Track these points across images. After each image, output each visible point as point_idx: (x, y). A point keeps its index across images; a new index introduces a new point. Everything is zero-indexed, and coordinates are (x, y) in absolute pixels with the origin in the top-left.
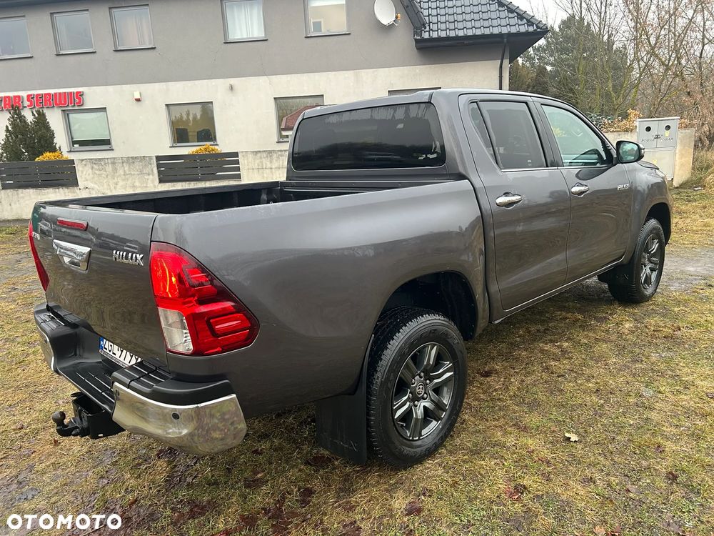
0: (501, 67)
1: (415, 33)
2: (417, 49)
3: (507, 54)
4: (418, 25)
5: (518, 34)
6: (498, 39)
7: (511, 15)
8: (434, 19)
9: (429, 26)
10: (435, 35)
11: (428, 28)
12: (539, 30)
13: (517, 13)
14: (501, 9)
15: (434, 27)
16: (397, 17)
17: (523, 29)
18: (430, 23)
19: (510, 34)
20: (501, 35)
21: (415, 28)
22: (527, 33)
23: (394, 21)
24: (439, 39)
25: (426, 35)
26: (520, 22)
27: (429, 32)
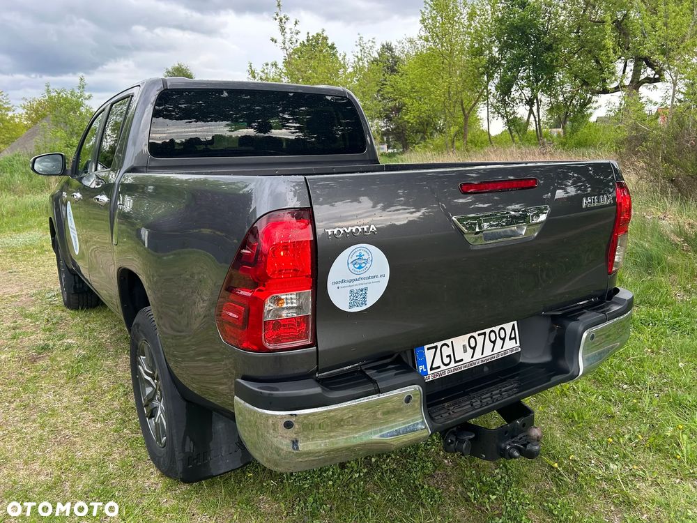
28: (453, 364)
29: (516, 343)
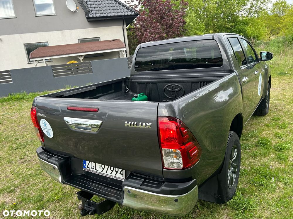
0: (123, 28)
1: (86, 15)
2: (88, 21)
3: (125, 23)
4: (87, 12)
5: (128, 16)
6: (121, 18)
7: (124, 8)
8: (93, 9)
9: (92, 12)
10: (94, 16)
11: (91, 13)
12: (135, 14)
13: (126, 7)
14: (120, 5)
15: (94, 12)
16: (77, 8)
17: (130, 13)
18: (92, 11)
19: (125, 16)
20: (121, 16)
21: (86, 13)
22: (131, 15)
23: (76, 10)
24: (96, 17)
25: (91, 16)
26: (128, 11)
27: (92, 14)
28: (94, 170)
29: (123, 177)
